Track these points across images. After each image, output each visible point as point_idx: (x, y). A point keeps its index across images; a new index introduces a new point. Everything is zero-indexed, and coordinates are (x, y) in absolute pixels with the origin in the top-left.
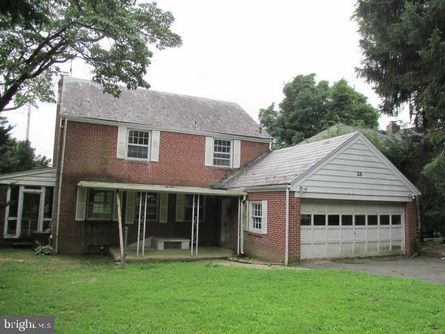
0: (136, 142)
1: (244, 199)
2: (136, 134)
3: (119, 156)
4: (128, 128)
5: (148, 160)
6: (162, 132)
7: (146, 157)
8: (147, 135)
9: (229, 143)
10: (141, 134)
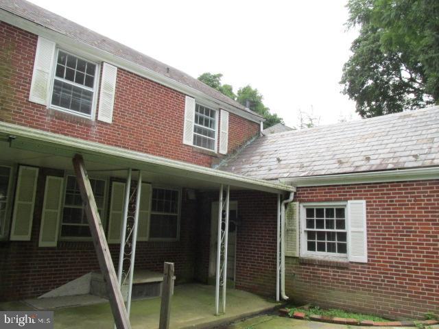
0: (70, 77)
1: (292, 197)
2: (72, 61)
3: (34, 98)
4: (57, 47)
5: (92, 117)
6: (120, 70)
7: (88, 111)
8: (91, 69)
9: (212, 114)
10: (82, 65)
